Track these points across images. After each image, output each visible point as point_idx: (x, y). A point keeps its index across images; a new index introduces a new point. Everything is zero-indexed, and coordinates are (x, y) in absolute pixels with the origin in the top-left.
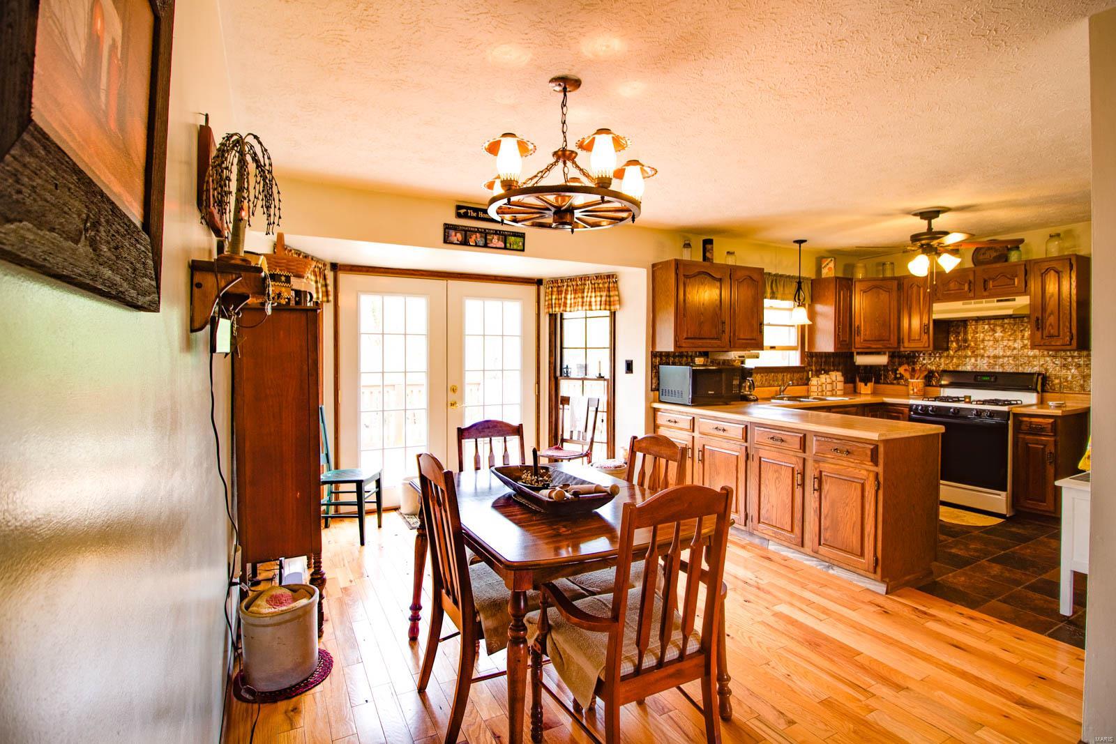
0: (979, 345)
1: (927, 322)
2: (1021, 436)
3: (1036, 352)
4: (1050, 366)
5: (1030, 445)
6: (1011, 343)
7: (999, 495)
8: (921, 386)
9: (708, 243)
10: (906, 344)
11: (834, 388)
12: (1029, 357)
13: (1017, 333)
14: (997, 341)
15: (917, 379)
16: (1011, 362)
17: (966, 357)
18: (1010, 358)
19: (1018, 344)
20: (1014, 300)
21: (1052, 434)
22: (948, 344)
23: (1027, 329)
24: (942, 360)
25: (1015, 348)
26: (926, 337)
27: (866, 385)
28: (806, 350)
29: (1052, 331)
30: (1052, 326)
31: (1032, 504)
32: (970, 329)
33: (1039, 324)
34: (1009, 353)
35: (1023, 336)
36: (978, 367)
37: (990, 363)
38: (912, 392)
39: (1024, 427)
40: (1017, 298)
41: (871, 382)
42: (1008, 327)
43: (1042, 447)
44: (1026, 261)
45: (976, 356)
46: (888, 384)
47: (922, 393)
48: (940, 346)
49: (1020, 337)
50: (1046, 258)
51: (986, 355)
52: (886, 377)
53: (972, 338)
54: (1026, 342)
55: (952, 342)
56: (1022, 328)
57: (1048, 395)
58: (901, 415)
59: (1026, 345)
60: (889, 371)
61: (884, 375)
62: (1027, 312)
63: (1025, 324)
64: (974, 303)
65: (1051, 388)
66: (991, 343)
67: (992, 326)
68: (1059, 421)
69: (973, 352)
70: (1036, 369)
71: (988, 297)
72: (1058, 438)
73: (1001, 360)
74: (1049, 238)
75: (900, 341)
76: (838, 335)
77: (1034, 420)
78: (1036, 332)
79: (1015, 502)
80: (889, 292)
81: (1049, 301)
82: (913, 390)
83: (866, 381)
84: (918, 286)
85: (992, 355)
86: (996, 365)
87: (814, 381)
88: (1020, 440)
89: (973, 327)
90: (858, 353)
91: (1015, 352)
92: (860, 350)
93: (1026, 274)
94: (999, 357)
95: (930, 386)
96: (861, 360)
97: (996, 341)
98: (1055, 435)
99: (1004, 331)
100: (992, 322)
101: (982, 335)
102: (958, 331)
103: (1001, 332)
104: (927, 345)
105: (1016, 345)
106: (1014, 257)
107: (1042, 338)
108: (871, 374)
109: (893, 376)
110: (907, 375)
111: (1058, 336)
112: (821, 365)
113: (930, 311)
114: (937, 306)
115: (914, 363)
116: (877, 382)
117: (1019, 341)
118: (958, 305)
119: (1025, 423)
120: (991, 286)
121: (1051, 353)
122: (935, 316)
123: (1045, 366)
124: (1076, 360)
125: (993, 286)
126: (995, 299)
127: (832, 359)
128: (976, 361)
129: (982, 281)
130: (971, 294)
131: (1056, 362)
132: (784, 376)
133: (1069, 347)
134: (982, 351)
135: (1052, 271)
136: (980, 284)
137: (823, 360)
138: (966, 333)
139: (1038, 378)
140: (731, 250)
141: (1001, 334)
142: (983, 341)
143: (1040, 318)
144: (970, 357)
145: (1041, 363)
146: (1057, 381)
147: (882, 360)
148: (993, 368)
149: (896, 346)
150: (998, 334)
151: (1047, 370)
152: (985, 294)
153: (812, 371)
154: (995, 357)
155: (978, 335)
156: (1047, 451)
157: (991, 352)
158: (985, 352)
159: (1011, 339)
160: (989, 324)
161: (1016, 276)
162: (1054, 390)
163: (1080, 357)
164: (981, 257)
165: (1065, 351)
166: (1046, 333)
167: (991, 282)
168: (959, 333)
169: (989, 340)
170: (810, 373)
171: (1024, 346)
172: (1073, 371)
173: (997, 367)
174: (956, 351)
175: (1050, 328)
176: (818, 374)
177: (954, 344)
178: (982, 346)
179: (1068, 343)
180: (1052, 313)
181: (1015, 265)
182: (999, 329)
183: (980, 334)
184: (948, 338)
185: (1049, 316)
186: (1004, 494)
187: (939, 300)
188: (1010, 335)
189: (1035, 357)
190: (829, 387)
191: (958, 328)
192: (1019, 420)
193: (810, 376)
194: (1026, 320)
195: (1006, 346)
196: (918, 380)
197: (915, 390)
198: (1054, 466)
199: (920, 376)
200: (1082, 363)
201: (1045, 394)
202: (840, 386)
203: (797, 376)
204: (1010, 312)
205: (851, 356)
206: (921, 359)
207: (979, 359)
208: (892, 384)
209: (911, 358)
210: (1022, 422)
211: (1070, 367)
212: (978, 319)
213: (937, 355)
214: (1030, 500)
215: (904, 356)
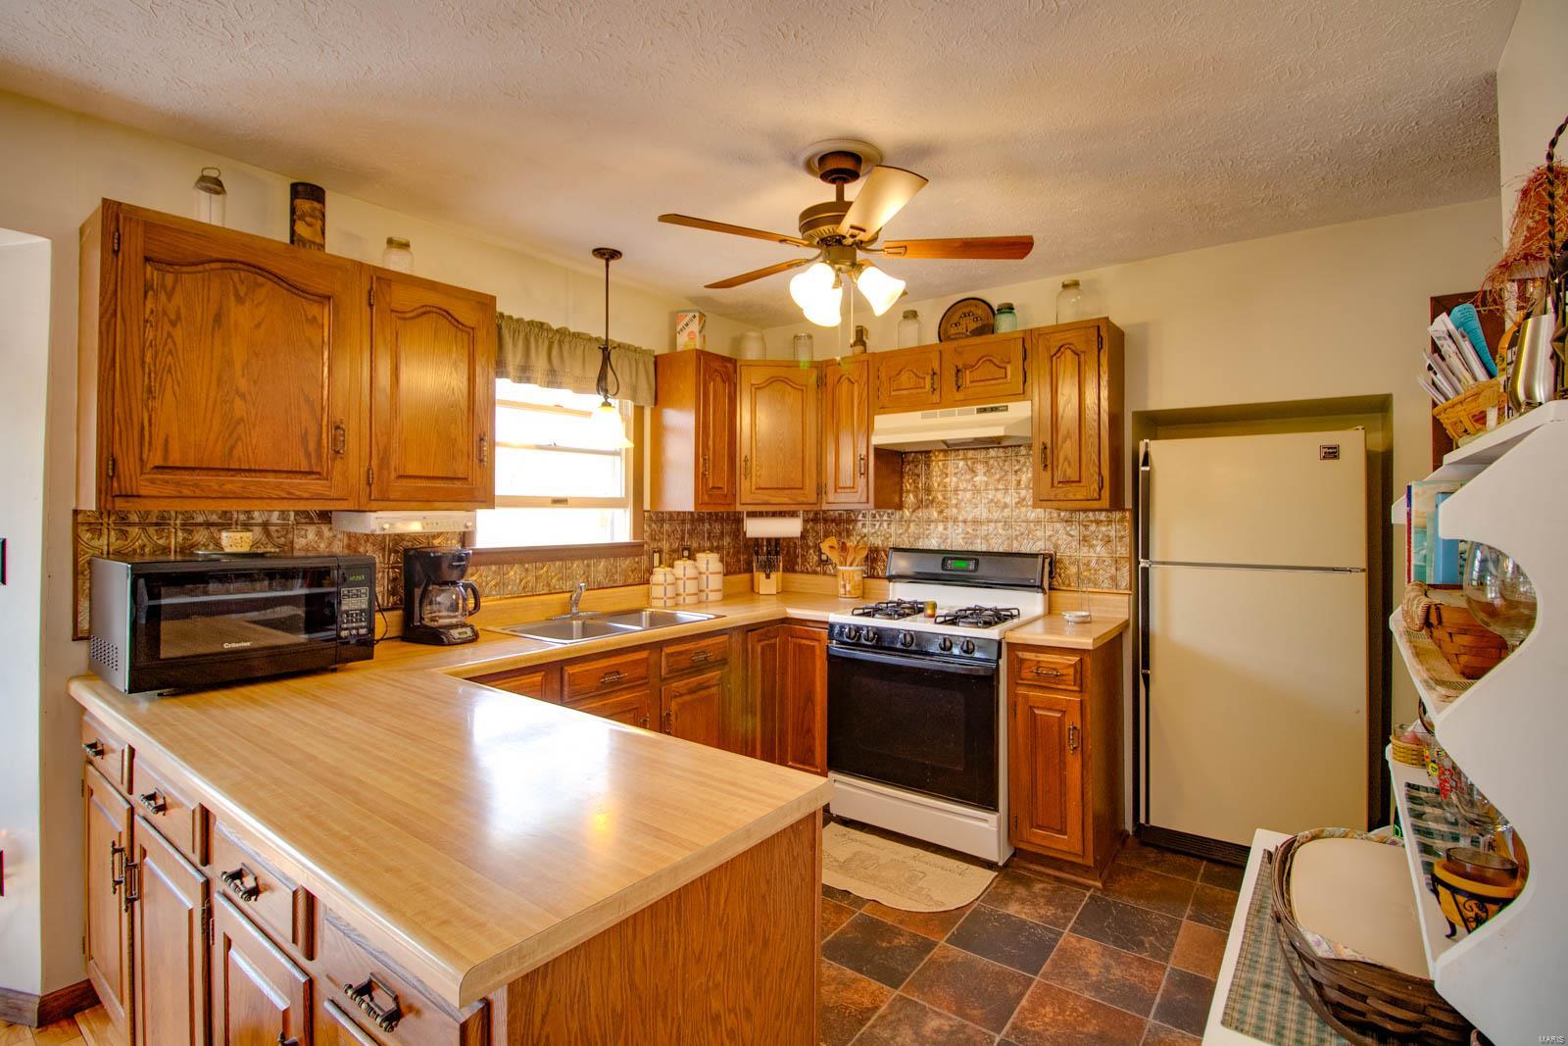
0: (951, 500)
1: (864, 453)
2: (1021, 691)
3: (1040, 512)
4: (1063, 539)
5: (1037, 712)
6: (999, 495)
7: (986, 821)
8: (858, 578)
9: (307, 194)
10: (831, 497)
11: (704, 587)
12: (1027, 521)
13: (1009, 477)
14: (979, 491)
15: (851, 565)
16: (1001, 531)
17: (929, 521)
18: (1000, 525)
19: (1011, 499)
20: (1006, 409)
21: (1076, 688)
22: (901, 497)
23: (1025, 469)
24: (893, 527)
25: (1006, 506)
26: (862, 481)
27: (768, 577)
28: (647, 506)
29: (1069, 471)
30: (1069, 463)
31: (1044, 837)
32: (936, 468)
33: (1048, 457)
34: (996, 515)
35: (1019, 482)
36: (949, 541)
37: (968, 533)
38: (842, 591)
39: (1025, 673)
40: (1011, 405)
41: (778, 571)
42: (996, 464)
43: (1059, 715)
44: (1025, 331)
45: (945, 520)
46: (808, 573)
47: (859, 593)
48: (888, 498)
49: (1014, 483)
50: (1057, 326)
51: (961, 518)
52: (805, 559)
53: (939, 485)
54: (1023, 493)
55: (908, 492)
56: (1017, 467)
57: (1059, 596)
58: (816, 644)
59: (1024, 499)
60: (809, 548)
61: (803, 555)
62: (1026, 432)
63: (1022, 460)
64: (941, 416)
65: (1063, 583)
66: (969, 495)
67: (969, 463)
68: (1088, 660)
69: (941, 512)
70: (1038, 547)
71: (964, 403)
72: (1087, 697)
73: (985, 527)
74: (1061, 289)
75: (820, 490)
76: (704, 475)
77: (1043, 657)
78: (1043, 473)
79: (1013, 829)
80: (802, 390)
81: (1064, 411)
82: (845, 586)
83: (768, 567)
84: (849, 380)
85: (970, 518)
86: (976, 536)
87: (660, 575)
88: (1020, 700)
89: (940, 463)
90: (752, 515)
91: (1007, 512)
92: (751, 508)
93: (1025, 359)
94: (981, 523)
95: (872, 577)
96: (755, 528)
97: (976, 491)
98: (1081, 691)
99: (988, 473)
100: (970, 454)
101: (954, 479)
102: (916, 471)
103: (985, 474)
104: (864, 499)
105: (1008, 500)
106: (1004, 324)
107: (1053, 486)
108: (776, 554)
109: (816, 558)
110: (834, 557)
111: (1080, 481)
112: (683, 539)
113: (869, 430)
114: (881, 421)
115: (849, 534)
116: (790, 568)
117: (1012, 491)
118: (914, 418)
119: (1026, 665)
120: (968, 382)
121: (1062, 514)
122: (877, 440)
123: (1054, 539)
124: (1104, 529)
125: (971, 382)
126: (975, 407)
127: (707, 526)
128: (945, 529)
129: (954, 372)
130: (936, 398)
131: (1072, 533)
132: (588, 566)
133: (1096, 505)
134: (955, 511)
135: (1069, 352)
136: (949, 375)
137: (688, 527)
138: (928, 476)
139: (1044, 562)
140: (400, 236)
141: (985, 479)
142: (956, 490)
143: (1049, 445)
144: (936, 521)
145: (1048, 533)
146: (1073, 570)
147: (791, 528)
148: (972, 543)
149: (813, 498)
150: (980, 479)
151: (1056, 546)
152: (959, 396)
153: (660, 551)
154: (976, 522)
155: (947, 480)
156: (1068, 725)
157: (969, 513)
158: (959, 512)
159: (1000, 487)
160: (965, 459)
161: (1009, 362)
162: (1069, 585)
163: (1110, 522)
164: (953, 331)
165: (1085, 511)
166: (1058, 476)
167: (967, 372)
168: (918, 476)
169: (965, 490)
170: (656, 556)
171: (1021, 502)
172: (1098, 549)
173: (979, 541)
174: (913, 511)
175: (1066, 463)
176: (671, 558)
177: (911, 496)
178: (954, 501)
179: (1096, 495)
180: (1068, 436)
181: (1008, 339)
182: (980, 468)
183: (951, 476)
184: (901, 483)
185: (1064, 441)
186: (992, 817)
187: (884, 409)
188: (999, 480)
189: (1038, 522)
190: (691, 587)
191: (916, 466)
192: (1018, 657)
193: (656, 562)
194: (1023, 451)
195: (992, 500)
196: (851, 568)
197: (848, 588)
198: (1079, 757)
199: (854, 559)
200: (1113, 534)
201: (1054, 593)
202: (716, 582)
203: (626, 563)
204: (999, 432)
205: (737, 520)
206: (860, 524)
207: (950, 524)
208: (815, 572)
209: (842, 523)
210: (1022, 661)
211: (1094, 542)
212: (951, 448)
213: (885, 518)
214: (1040, 827)
215: (833, 521)
